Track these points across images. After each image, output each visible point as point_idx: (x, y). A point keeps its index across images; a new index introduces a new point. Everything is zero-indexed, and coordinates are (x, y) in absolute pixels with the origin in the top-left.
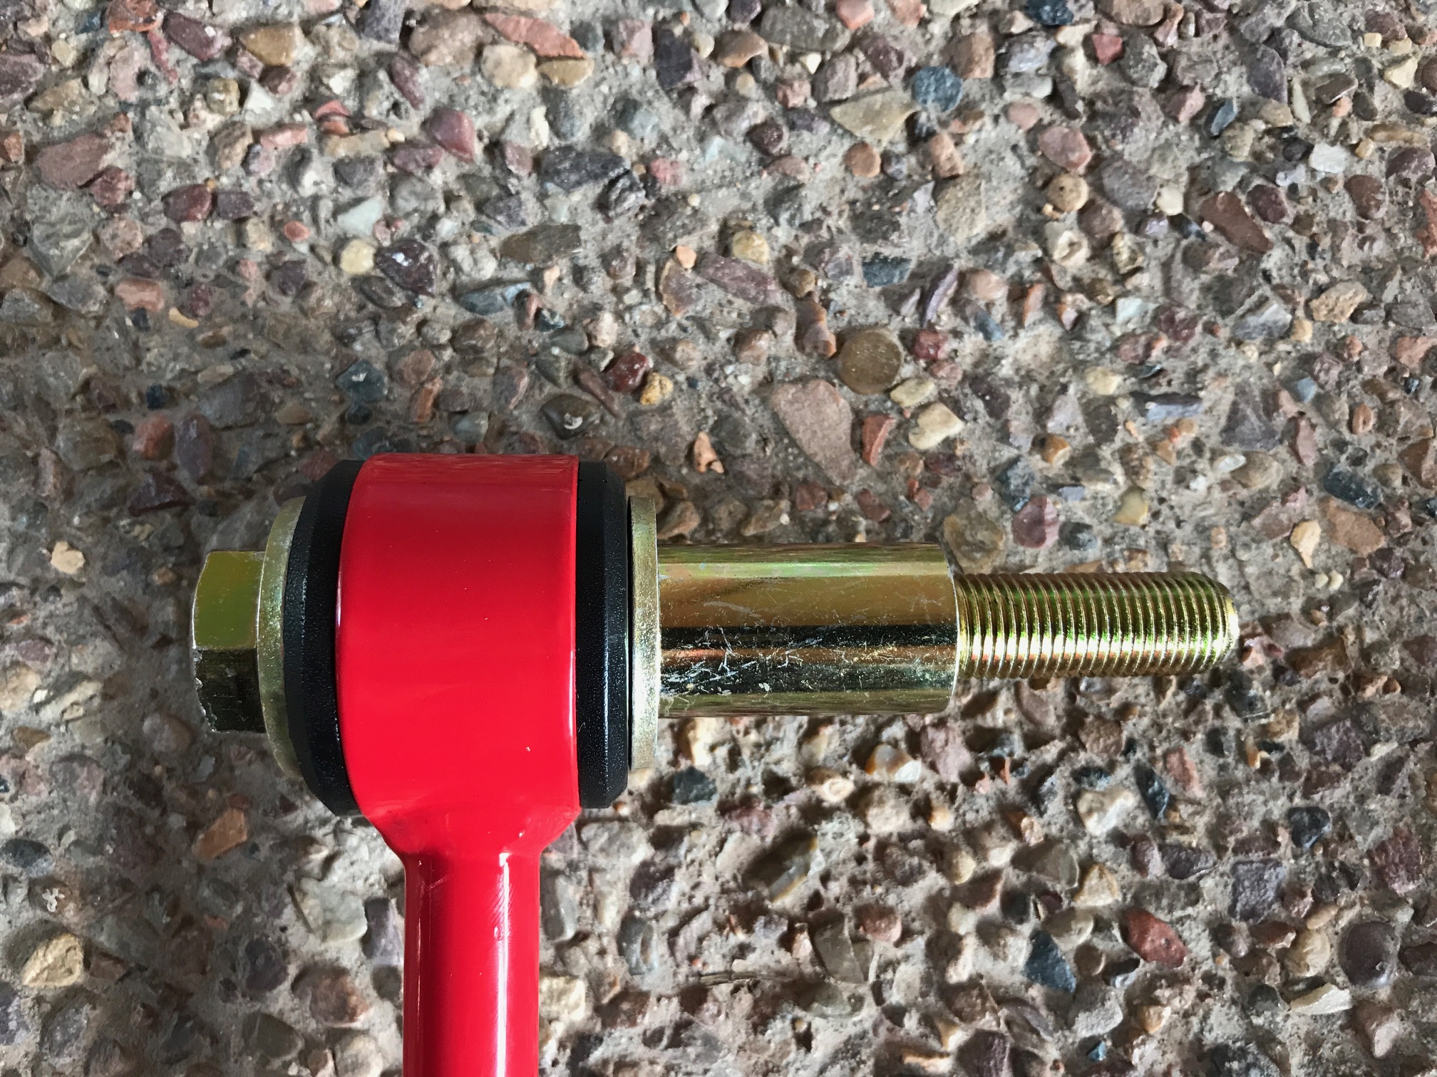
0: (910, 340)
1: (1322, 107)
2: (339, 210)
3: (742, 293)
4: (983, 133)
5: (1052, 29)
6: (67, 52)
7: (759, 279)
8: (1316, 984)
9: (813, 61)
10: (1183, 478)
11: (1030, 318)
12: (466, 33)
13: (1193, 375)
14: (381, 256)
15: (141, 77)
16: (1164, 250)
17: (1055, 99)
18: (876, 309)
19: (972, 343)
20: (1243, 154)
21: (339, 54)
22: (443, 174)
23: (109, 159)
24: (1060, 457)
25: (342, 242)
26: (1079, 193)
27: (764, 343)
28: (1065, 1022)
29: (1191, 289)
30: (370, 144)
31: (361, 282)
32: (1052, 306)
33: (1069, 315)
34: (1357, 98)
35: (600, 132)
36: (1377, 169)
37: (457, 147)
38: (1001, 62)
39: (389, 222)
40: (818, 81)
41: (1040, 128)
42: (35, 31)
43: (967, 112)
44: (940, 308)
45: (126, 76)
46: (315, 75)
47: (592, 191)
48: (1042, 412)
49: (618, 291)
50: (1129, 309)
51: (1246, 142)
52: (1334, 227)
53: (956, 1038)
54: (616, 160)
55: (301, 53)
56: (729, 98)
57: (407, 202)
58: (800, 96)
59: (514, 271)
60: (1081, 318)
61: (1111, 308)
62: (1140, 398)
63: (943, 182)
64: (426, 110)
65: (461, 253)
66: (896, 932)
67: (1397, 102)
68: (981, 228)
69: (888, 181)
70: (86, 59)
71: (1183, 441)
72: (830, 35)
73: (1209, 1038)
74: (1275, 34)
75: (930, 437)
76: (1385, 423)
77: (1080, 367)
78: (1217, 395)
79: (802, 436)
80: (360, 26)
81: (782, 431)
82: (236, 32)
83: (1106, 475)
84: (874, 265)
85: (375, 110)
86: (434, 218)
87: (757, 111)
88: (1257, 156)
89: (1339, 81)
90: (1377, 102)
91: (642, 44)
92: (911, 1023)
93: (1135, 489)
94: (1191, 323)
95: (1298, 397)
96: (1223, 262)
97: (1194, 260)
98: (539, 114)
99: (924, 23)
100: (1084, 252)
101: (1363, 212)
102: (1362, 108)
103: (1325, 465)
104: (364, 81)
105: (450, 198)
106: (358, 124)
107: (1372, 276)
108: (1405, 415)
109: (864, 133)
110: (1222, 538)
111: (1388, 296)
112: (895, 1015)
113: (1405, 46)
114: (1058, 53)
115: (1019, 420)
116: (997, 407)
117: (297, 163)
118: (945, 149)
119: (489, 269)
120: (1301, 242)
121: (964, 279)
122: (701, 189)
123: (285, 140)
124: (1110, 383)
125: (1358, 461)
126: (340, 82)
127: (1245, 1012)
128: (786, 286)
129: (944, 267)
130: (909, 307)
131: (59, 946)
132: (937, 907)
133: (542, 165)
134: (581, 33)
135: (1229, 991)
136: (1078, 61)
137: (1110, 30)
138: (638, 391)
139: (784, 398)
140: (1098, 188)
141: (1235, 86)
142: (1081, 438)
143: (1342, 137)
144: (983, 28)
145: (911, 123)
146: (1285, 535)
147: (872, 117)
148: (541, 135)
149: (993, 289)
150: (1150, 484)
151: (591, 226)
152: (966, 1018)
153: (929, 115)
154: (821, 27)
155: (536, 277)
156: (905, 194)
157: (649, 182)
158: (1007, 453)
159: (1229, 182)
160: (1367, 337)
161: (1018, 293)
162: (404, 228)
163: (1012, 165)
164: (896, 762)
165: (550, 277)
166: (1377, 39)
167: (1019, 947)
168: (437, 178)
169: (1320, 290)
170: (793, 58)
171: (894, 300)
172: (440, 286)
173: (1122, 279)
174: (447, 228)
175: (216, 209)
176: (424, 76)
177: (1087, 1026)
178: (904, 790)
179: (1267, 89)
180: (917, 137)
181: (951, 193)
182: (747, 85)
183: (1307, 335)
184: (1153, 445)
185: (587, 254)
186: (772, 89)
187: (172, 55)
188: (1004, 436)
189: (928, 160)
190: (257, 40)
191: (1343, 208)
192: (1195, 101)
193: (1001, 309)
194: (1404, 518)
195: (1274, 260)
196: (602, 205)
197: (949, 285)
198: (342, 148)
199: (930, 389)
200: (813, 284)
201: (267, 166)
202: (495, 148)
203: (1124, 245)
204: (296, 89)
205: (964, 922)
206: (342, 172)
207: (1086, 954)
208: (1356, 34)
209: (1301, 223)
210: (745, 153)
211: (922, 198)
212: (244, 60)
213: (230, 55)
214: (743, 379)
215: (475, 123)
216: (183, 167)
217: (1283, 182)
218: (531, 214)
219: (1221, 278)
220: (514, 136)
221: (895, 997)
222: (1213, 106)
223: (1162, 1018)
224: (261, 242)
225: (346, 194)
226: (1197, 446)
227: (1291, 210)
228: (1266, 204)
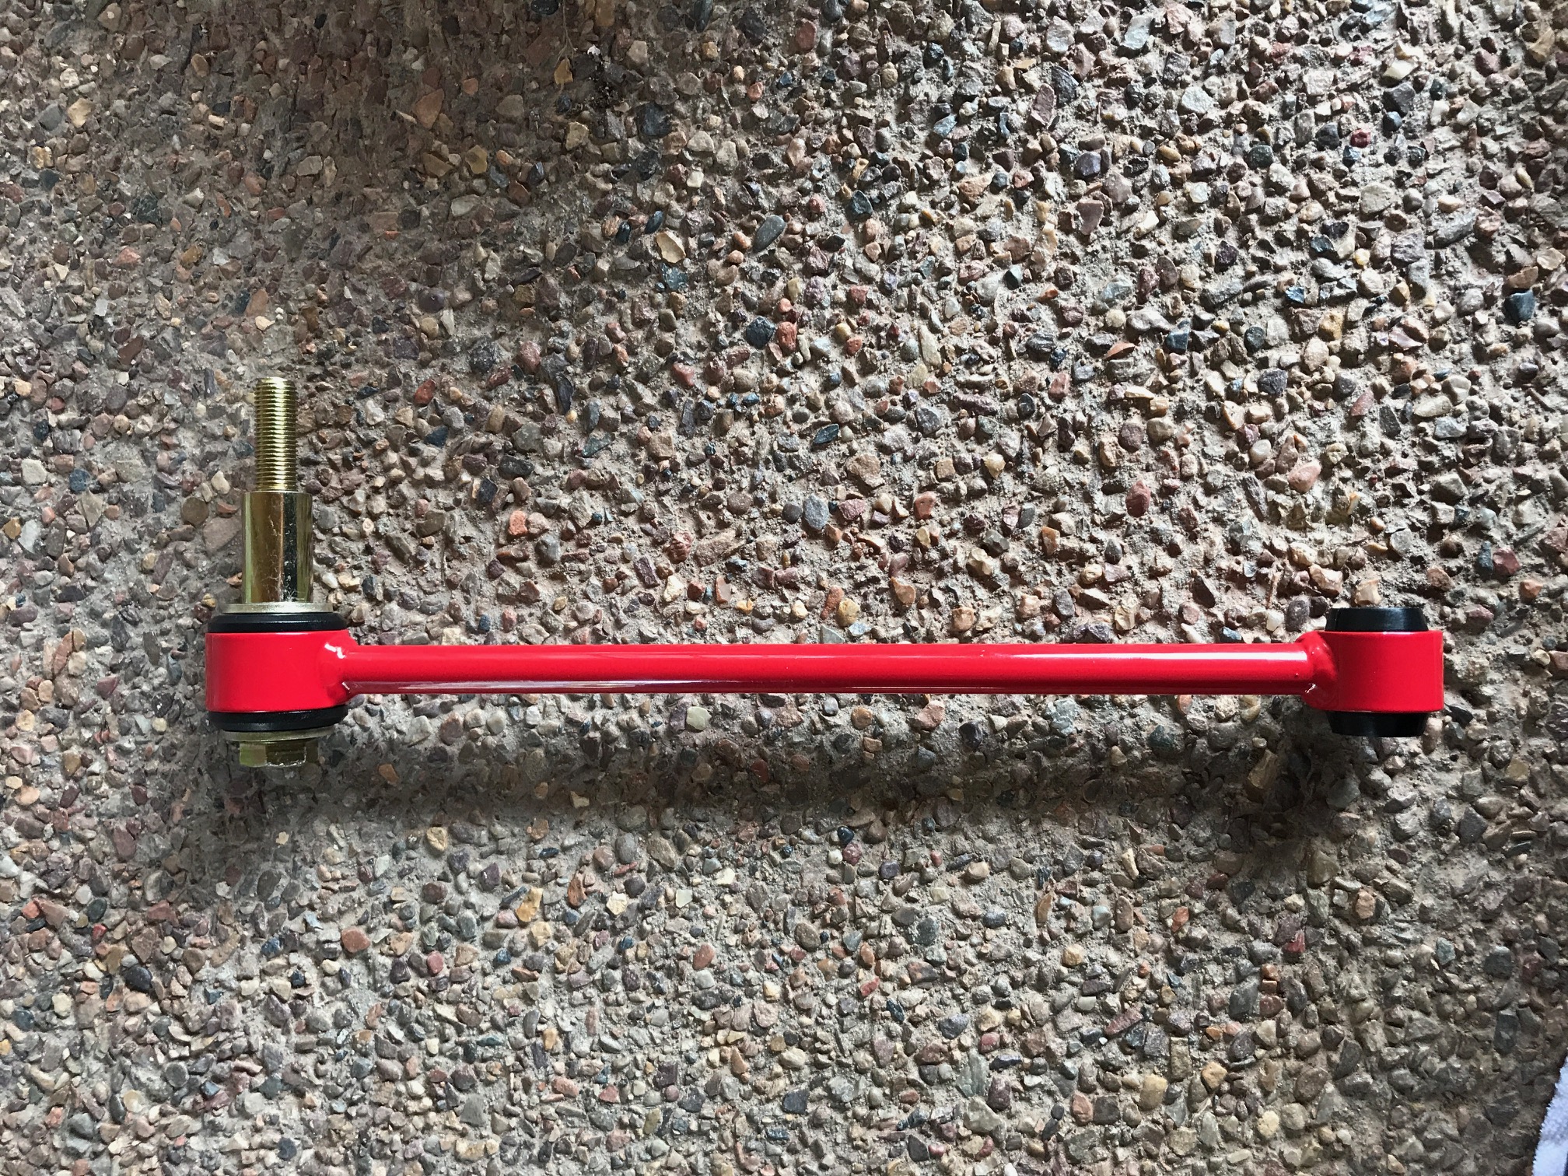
0: (186, 493)
1: (79, 309)
2: (141, 733)
3: (169, 565)
4: (98, 460)
5: (50, 429)
6: (78, 848)
7: (162, 557)
8: (441, 325)
9: (70, 534)
10: (240, 378)
11: (175, 441)
12: (64, 682)
13: (196, 372)
14: (159, 715)
15: (87, 816)
16: (144, 382)
17: (82, 428)
18: (174, 508)
19: (187, 466)
20: (100, 345)
21: (75, 735)
22: (125, 690)
23: (123, 828)
24: (231, 430)
25: (153, 731)
26: (122, 418)
27: (188, 555)
28: (458, 432)
29: (162, 370)
30: (113, 723)
31: (170, 723)
32: (170, 433)
33: (173, 425)
34: (75, 293)
35: (104, 625)
36: (106, 285)
37: (113, 684)
38: (66, 452)
39: (145, 712)
40: (79, 532)
41: (94, 435)
42: (69, 861)
43: (89, 467)
44: (173, 480)
45: (87, 822)
46: (85, 744)
47: (129, 628)
48: (214, 437)
49: (170, 617)
50: (168, 399)
51: (97, 345)
52: (131, 306)
53: (465, 477)
54: (115, 618)
55: (75, 751)
56: (88, 570)
57: (136, 705)
58: (85, 539)
59: (163, 660)
60: (175, 420)
61: (169, 406)
62: (206, 395)
63: (119, 478)
64: (98, 698)
65: (156, 682)
66: (423, 502)
67: (75, 274)
68: (138, 461)
69: (119, 501)
70: (82, 840)
71: (224, 377)
72: (58, 526)
73: (466, 369)
74: (47, 330)
75: (225, 485)
76: (214, 288)
77: (196, 420)
78: (205, 361)
79: (226, 539)
80: (63, 727)
81: (224, 548)
82: (67, 779)
83: (238, 410)
84: (157, 508)
85: (98, 719)
86: (142, 693)
87: (92, 558)
88: (102, 339)
89: (67, 301)
90: (77, 283)
91: (65, 607)
92: (461, 495)
93: (244, 398)
94: (174, 372)
95: (205, 324)
96: (147, 356)
97: (149, 370)
98: (98, 650)
99: (51, 485)
100: (148, 419)
101: (125, 292)
102: (79, 291)
103: (233, 313)
104: (87, 724)
105: (134, 687)
106: (104, 726)
107: (151, 290)
108: (209, 279)
109: (99, 513)
110: (263, 361)
111: (159, 284)
112: (457, 502)
113: (49, 270)
114: (60, 426)
115: (217, 447)
116: (210, 456)
117: (122, 752)
118: (105, 477)
119: (162, 670)
120: (138, 321)
121: (160, 470)
122: (127, 582)
123: (112, 756)
124: (201, 408)
125: (230, 298)
126: (87, 734)
127: (456, 354)
128: (166, 546)
129: (156, 479)
130: (172, 493)
131: (431, 837)
132: (416, 484)
133: (119, 649)
134: (62, 633)
135: (447, 361)
136: (63, 417)
137: (50, 402)
138: (210, 608)
139: (211, 546)
140: (118, 411)
141: (71, 347)
142: (224, 420)
143: (92, 301)
144: (52, 459)
145: (94, 492)
146: (261, 333)
147: (92, 509)
148: (106, 649)
149: (163, 458)
150: (241, 392)
151: (144, 628)
152: (457, 475)
153: (91, 484)
154: (54, 530)
155: (166, 651)
156: (125, 495)
157: (124, 604)
158: (231, 452)
159: (113, 352)
160: (179, 295)
161: (166, 447)
162: (147, 705)
163: (111, 448)
164: (355, 501)
165: (164, 645)
166: (47, 283)
167: (428, 450)
168: (126, 693)
169: (158, 313)
170: (69, 542)
171: (170, 500)
172: (171, 691)
173: (157, 401)
174: (146, 688)
175: (142, 783)
176: (83, 699)
177: (459, 423)
178: (368, 497)
179: (72, 333)
180: (101, 489)
181: (123, 474)
182: (81, 562)
183: (176, 321)
184: (226, 390)
185: (155, 630)
186: (83, 552)
187: (78, 804)
188: (224, 454)
189: (111, 484)
190: (70, 768)
191: (123, 300)
192: (79, 366)
193: (174, 454)
194: (252, 280)
195: (146, 334)
196: (135, 624)
197: (163, 477)
198: (115, 732)
199: (205, 485)
200: (164, 534)
201: (124, 764)
202: (113, 669)
203: (142, 401)
204: (91, 753)
205: (420, 473)
206: (125, 732)
207: (431, 422)
208: (45, 292)
209: (130, 322)
210: (111, 564)
211: (126, 488)
212: (79, 774)
213: (77, 780)
214: (204, 564)
215: (103, 677)
216: (124, 797)
217: (114, 328)
218: (139, 653)
219: (156, 356)
220: (107, 661)
221: (450, 502)
222: (80, 358)
223: (456, 390)
224: (155, 764)
225: (134, 730)
226: (225, 370)
227: (125, 326)
228: (123, 336)
